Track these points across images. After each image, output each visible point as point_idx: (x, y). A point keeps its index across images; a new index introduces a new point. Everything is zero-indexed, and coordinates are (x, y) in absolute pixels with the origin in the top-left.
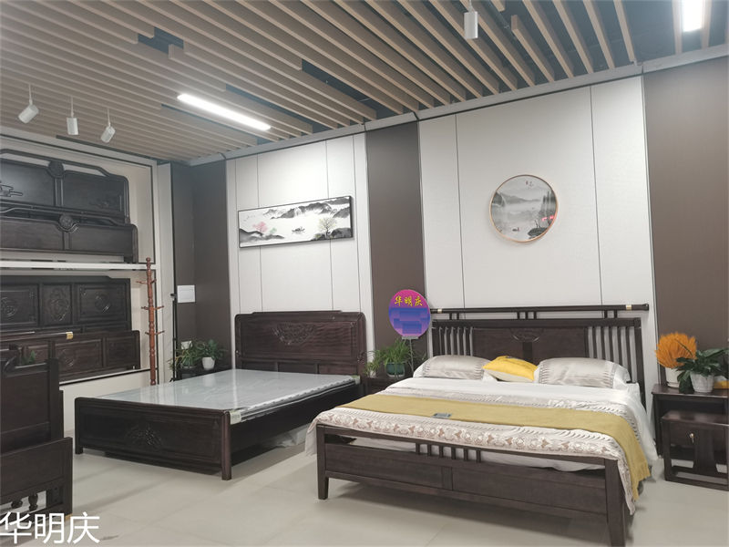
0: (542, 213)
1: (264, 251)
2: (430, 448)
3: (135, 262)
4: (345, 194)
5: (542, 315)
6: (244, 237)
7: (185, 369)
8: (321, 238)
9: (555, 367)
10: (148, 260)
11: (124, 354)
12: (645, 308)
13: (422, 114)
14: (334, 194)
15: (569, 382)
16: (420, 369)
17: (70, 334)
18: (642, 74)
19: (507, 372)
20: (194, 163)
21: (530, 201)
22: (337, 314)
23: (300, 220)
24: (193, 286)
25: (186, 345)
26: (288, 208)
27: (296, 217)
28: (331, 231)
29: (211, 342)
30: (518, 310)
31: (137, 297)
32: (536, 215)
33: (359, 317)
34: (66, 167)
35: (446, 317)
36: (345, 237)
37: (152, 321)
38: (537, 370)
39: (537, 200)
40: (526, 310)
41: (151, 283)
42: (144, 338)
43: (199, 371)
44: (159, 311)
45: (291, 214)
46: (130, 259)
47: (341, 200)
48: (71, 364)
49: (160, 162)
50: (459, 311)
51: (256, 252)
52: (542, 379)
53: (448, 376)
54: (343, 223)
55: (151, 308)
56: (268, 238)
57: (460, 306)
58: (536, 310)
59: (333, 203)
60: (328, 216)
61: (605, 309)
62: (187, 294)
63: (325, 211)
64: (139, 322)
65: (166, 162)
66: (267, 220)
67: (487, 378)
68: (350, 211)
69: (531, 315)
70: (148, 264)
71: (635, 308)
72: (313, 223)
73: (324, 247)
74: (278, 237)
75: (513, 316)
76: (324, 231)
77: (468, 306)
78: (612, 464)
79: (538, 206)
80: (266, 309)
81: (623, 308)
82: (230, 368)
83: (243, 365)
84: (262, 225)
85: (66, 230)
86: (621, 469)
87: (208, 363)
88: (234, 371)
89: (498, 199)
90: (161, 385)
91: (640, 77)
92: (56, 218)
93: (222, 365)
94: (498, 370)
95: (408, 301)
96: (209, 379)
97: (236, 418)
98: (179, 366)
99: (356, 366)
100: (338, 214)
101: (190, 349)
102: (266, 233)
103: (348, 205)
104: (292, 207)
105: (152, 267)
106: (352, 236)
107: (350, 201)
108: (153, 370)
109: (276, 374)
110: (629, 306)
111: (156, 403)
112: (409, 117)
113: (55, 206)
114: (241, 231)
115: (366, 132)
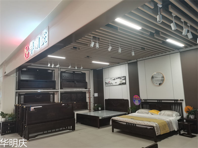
0: (161, 80)
1: (110, 87)
2: (128, 124)
3: (87, 89)
4: (124, 76)
5: (163, 101)
6: (106, 84)
7: (96, 110)
8: (120, 84)
9: (163, 112)
10: (89, 88)
11: (85, 106)
12: (183, 100)
13: (138, 60)
14: (122, 76)
15: (165, 115)
16: (137, 111)
17: (75, 102)
18: (180, 52)
19: (153, 113)
20: (97, 69)
21: (159, 78)
22: (123, 100)
23: (116, 81)
24: (97, 93)
25: (96, 105)
26: (114, 78)
27: (115, 80)
28: (122, 83)
29: (100, 104)
30: (158, 100)
31: (87, 95)
32: (160, 80)
33: (127, 100)
34: (76, 72)
35: (144, 101)
36: (124, 84)
37: (90, 100)
38: (159, 112)
39: (160, 77)
40: (159, 100)
41: (89, 93)
42: (88, 103)
43: (98, 110)
44: (91, 98)
45: (114, 79)
46: (86, 88)
47: (123, 77)
48: (76, 108)
49: (91, 70)
50: (146, 100)
51: (108, 87)
52: (160, 114)
53: (142, 113)
54: (124, 81)
55: (90, 98)
56: (111, 84)
57: (146, 99)
58: (161, 100)
59: (122, 77)
60: (121, 80)
61: (175, 100)
62: (96, 95)
63: (121, 79)
64: (88, 100)
65: (92, 70)
66: (110, 80)
67: (149, 114)
68: (125, 79)
69: (160, 101)
70: (89, 89)
71: (180, 100)
72: (118, 81)
73: (121, 86)
74: (112, 84)
75: (157, 101)
76: (120, 83)
77: (148, 99)
78: (154, 127)
79: (161, 79)
80: (110, 98)
81: (178, 100)
82: (104, 110)
83: (106, 109)
84: (109, 81)
85: (75, 84)
86: (155, 128)
87: (100, 109)
88: (105, 110)
89: (153, 77)
90: (92, 112)
91: (179, 53)
92: (74, 82)
93: (102, 109)
94: (151, 112)
95: (136, 97)
96: (100, 112)
97: (100, 118)
98: (95, 109)
99: (127, 110)
100: (123, 80)
101: (97, 106)
102: (110, 83)
103: (125, 78)
104: (115, 78)
105: (90, 90)
106: (126, 84)
107: (125, 77)
108: (90, 110)
109: (112, 111)
110: (179, 100)
111: (91, 115)
112: (135, 61)
113: (74, 79)
114: (106, 83)
115: (128, 63)
